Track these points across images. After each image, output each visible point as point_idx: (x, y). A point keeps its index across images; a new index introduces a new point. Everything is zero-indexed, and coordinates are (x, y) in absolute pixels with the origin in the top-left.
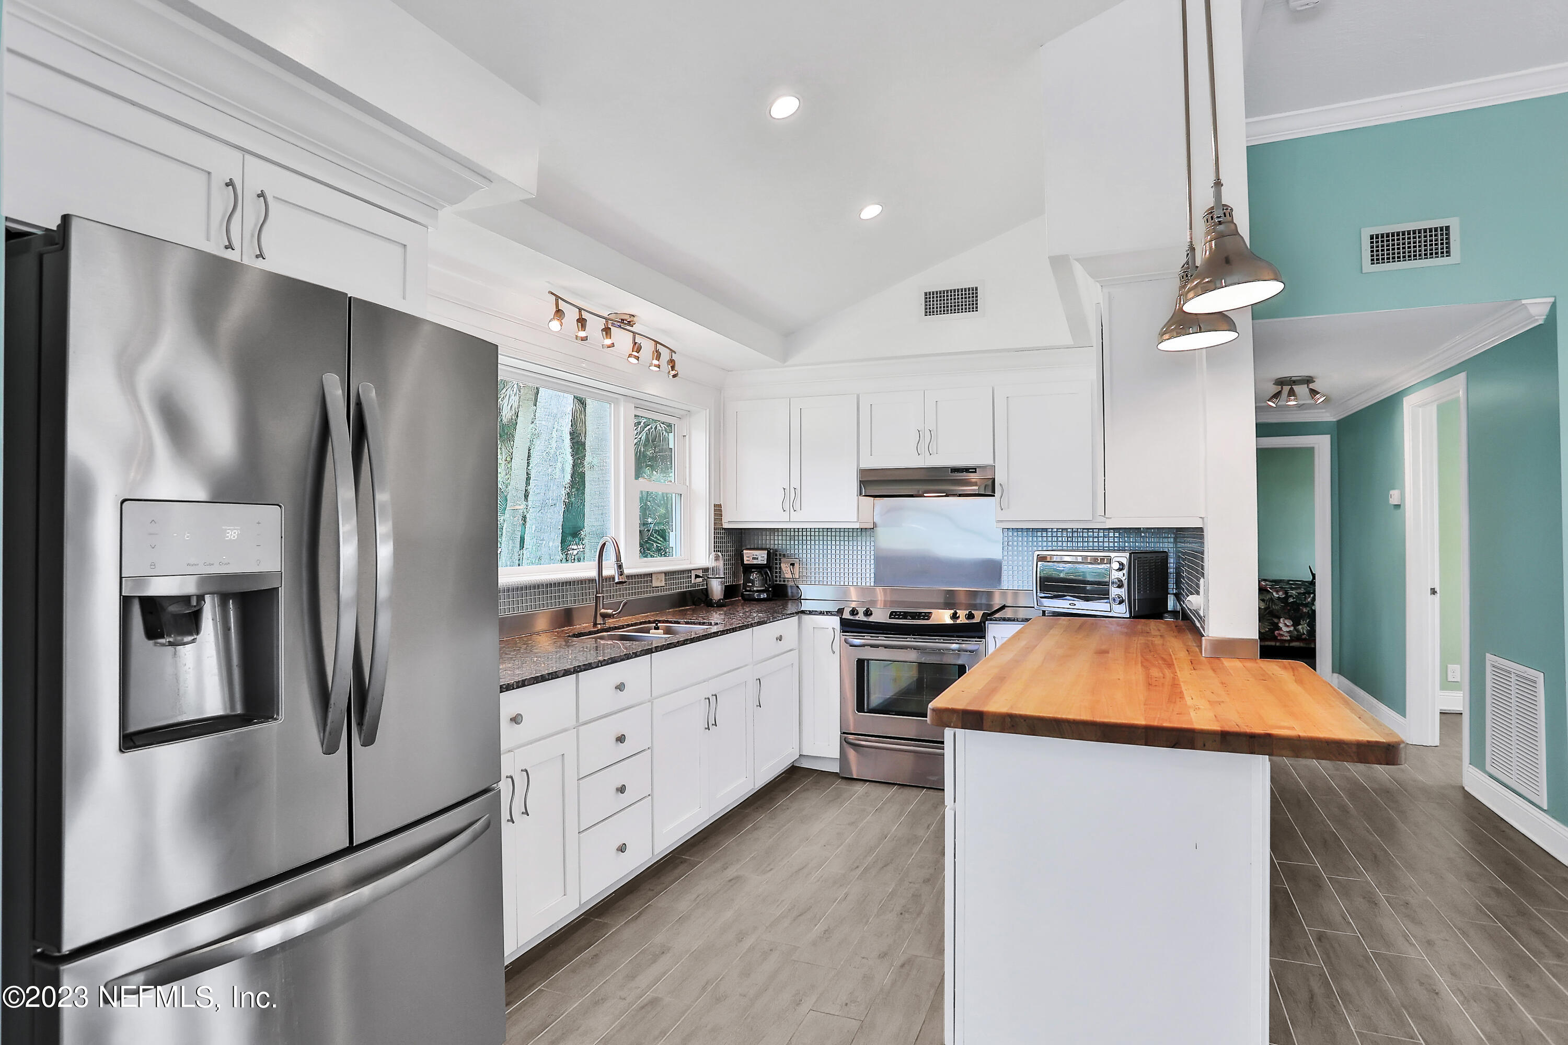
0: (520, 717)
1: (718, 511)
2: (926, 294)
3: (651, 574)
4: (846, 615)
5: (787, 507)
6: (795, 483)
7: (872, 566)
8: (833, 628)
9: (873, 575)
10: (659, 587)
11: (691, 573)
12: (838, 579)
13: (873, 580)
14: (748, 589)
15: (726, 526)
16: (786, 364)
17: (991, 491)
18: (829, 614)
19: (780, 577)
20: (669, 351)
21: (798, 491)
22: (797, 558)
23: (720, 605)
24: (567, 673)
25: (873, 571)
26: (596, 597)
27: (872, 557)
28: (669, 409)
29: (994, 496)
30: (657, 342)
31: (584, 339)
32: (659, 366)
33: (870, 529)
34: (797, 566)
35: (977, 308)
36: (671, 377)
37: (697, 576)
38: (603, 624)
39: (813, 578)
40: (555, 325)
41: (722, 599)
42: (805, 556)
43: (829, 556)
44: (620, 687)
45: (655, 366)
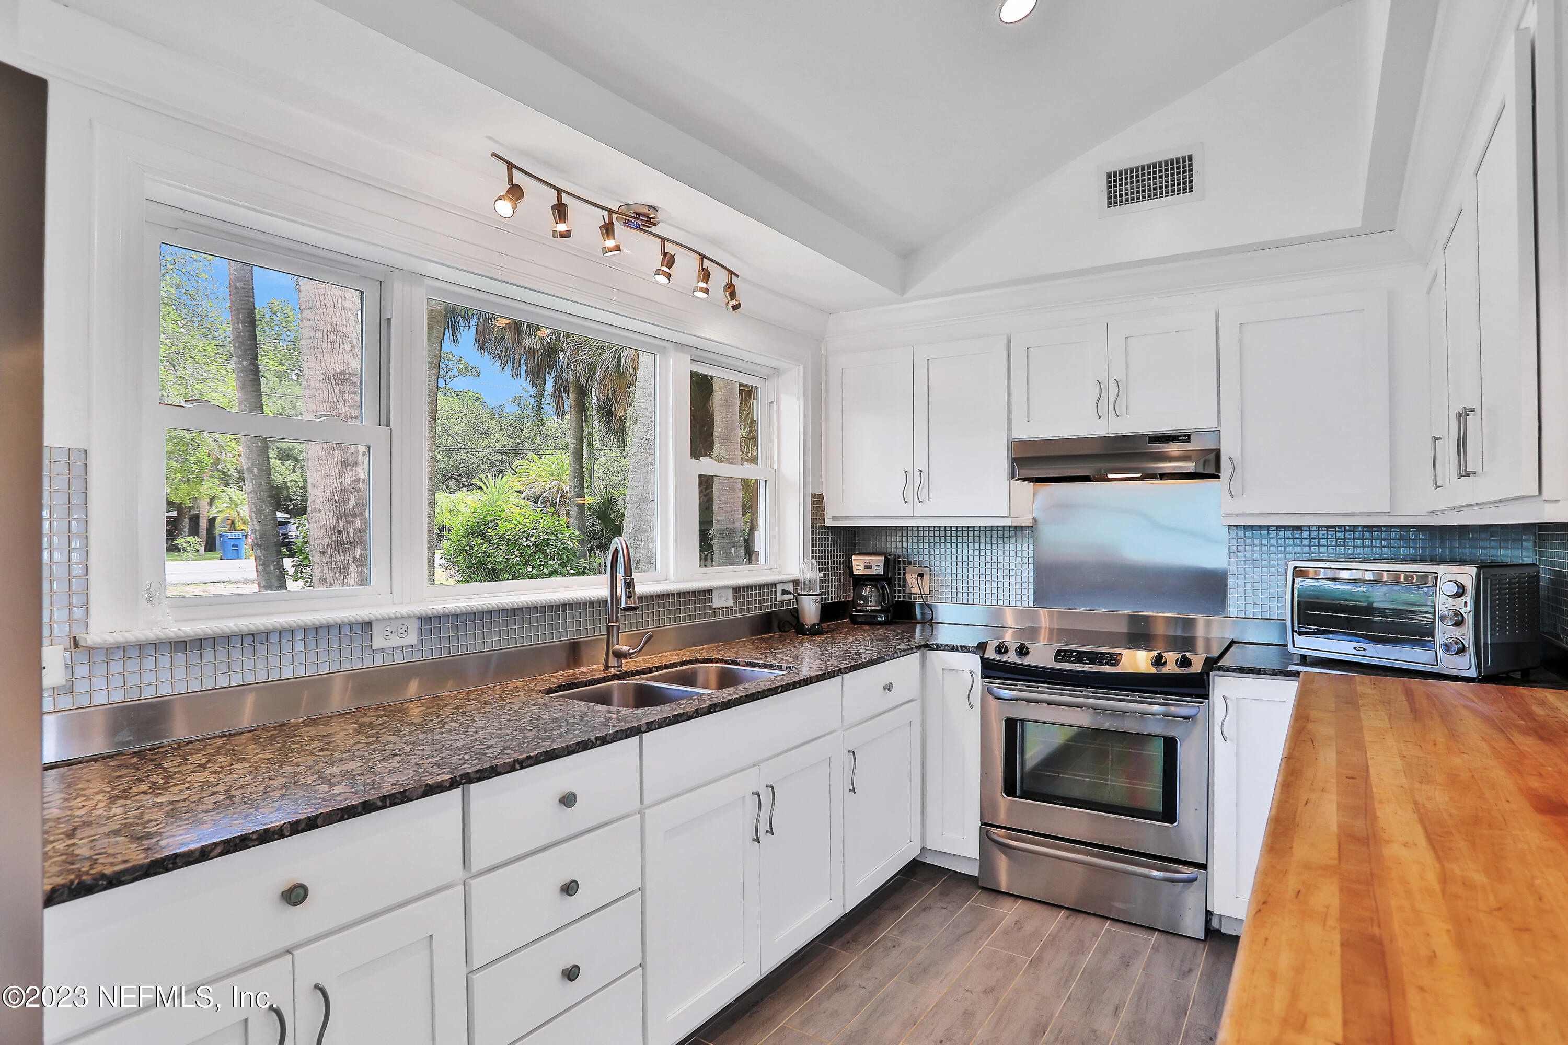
0: (301, 892)
1: (818, 502)
2: (1109, 176)
3: (712, 590)
4: (991, 654)
5: (909, 497)
6: (921, 464)
7: (1031, 579)
8: (970, 671)
9: (1031, 592)
10: (724, 608)
11: (776, 588)
12: (983, 596)
13: (1032, 598)
14: (859, 608)
15: (830, 523)
16: (905, 296)
17: (1214, 470)
18: (966, 651)
19: (904, 591)
20: (727, 272)
21: (925, 475)
22: (927, 567)
23: (815, 631)
24: (453, 784)
25: (1032, 586)
26: (608, 627)
27: (1031, 566)
28: (744, 365)
29: (1218, 477)
30: (703, 257)
31: (566, 235)
32: (706, 291)
33: (1028, 526)
34: (927, 577)
35: (1191, 187)
36: (731, 309)
37: (784, 592)
38: (618, 667)
39: (948, 595)
40: (505, 208)
41: (818, 624)
42: (937, 564)
43: (971, 564)
44: (568, 800)
45: (702, 290)
